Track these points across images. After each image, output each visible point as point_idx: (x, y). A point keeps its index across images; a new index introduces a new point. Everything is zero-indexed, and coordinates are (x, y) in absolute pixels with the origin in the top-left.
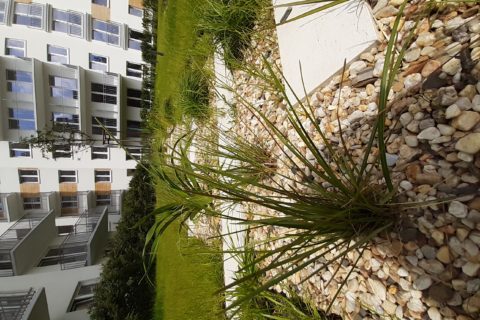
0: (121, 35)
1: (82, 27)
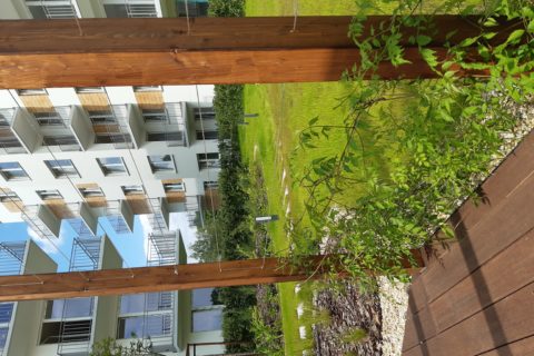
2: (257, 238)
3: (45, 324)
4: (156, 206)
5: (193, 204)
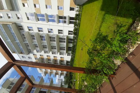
0: (67, 20)
1: (55, 19)
2: (73, 83)
3: (40, 91)
4: (59, 74)
5: (65, 75)
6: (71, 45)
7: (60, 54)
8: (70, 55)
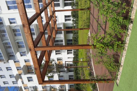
0: (61, 2)
6: (71, 36)
7: (56, 54)
8: (71, 53)
